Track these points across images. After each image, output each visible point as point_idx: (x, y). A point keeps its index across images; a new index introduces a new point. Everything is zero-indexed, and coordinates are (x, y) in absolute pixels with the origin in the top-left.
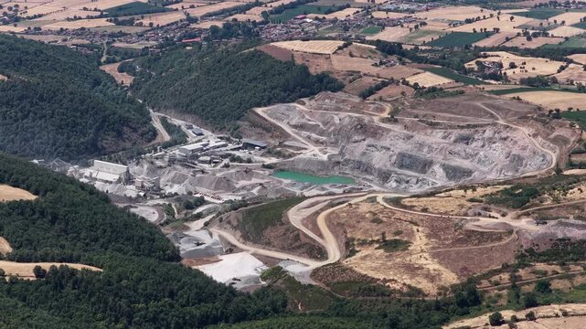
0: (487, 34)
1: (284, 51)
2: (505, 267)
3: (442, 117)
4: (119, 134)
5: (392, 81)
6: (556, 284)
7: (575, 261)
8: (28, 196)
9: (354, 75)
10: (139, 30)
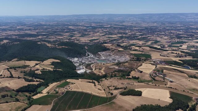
0: (137, 44)
1: (104, 45)
2: (111, 73)
3: (119, 54)
4: (80, 55)
5: (116, 49)
6: (117, 75)
7: (121, 72)
8: (59, 61)
9: (112, 48)
10: (92, 42)
